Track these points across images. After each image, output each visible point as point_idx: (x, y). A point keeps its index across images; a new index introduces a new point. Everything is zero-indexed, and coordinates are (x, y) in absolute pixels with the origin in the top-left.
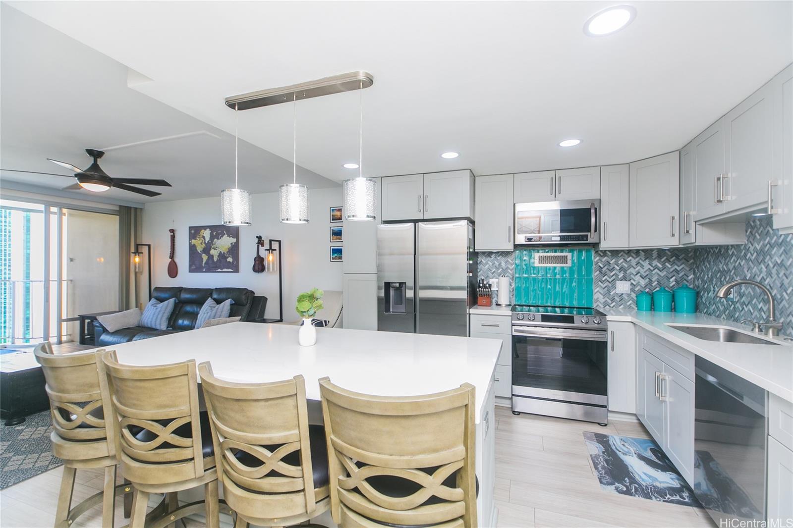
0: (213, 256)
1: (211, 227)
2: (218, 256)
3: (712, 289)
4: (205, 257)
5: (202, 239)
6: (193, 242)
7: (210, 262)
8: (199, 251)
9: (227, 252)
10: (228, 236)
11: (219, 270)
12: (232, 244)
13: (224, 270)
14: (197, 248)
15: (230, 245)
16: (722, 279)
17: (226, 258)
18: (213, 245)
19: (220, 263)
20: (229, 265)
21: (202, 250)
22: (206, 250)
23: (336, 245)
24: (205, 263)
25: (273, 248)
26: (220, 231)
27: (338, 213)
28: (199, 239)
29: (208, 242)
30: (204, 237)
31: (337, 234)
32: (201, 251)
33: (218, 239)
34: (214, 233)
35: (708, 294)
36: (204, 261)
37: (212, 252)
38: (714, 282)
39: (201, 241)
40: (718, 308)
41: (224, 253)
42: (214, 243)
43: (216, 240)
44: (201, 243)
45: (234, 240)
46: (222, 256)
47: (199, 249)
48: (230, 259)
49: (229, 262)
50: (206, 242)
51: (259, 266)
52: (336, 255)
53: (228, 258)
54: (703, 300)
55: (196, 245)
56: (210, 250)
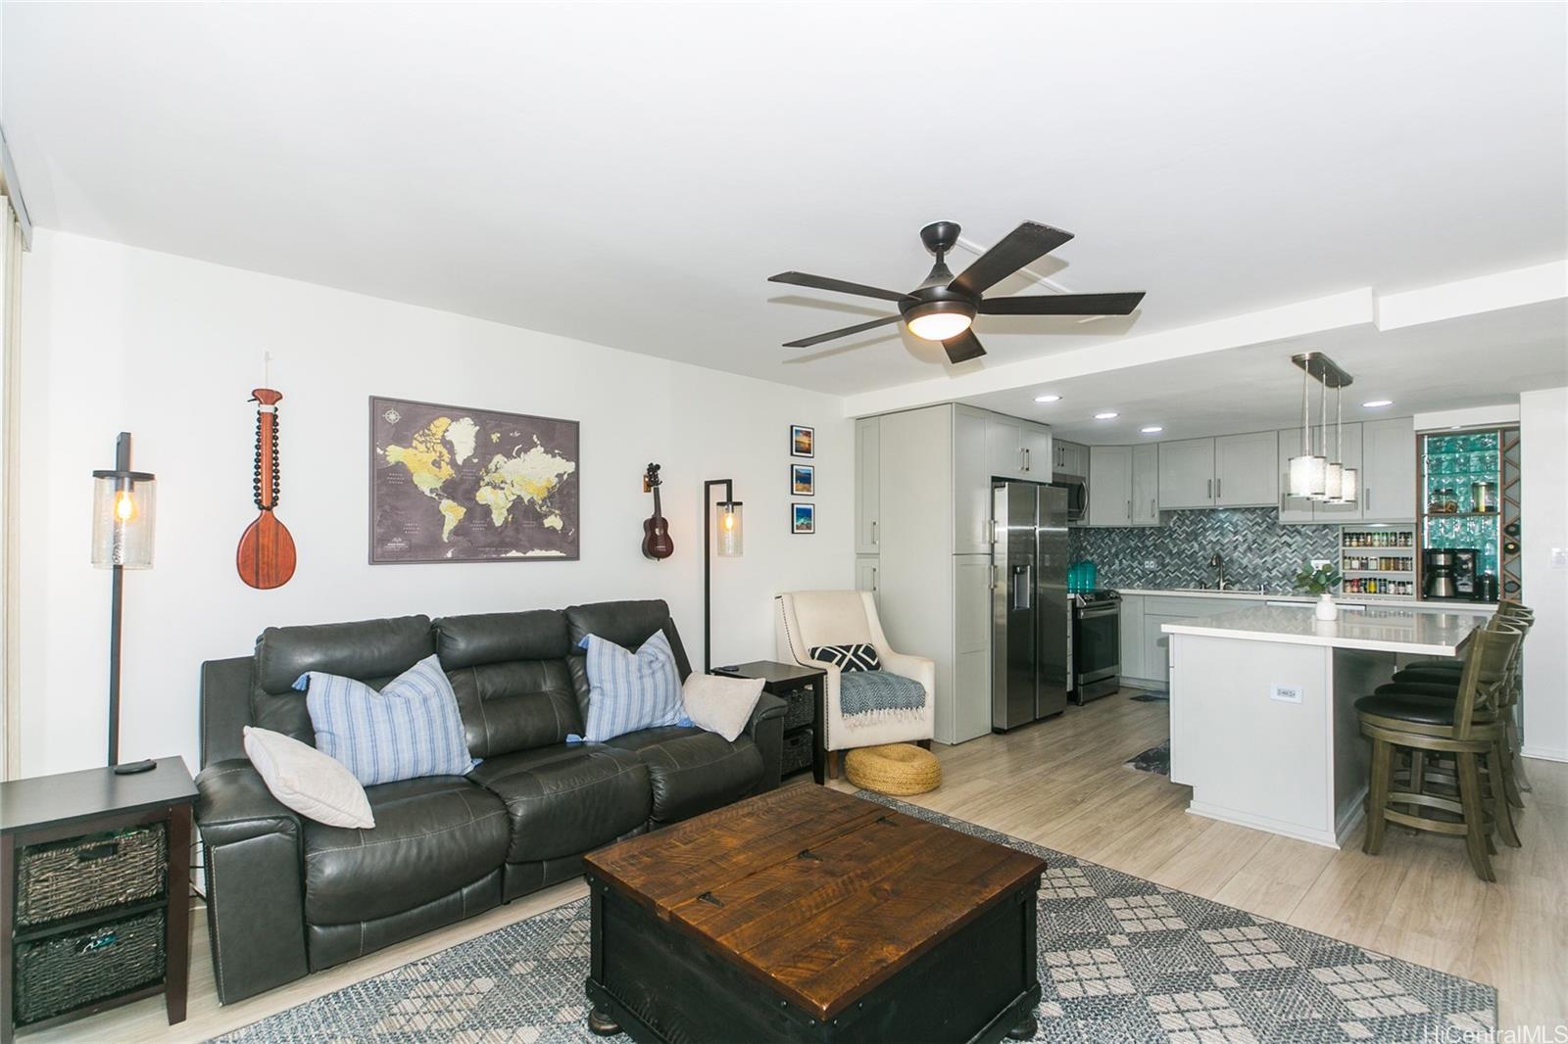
0: (487, 510)
1: (479, 416)
2: (509, 511)
3: (1117, 562)
4: (452, 513)
5: (440, 448)
6: (395, 454)
7: (477, 527)
8: (428, 493)
9: (544, 500)
10: (546, 452)
11: (513, 554)
12: (560, 476)
13: (530, 554)
14: (416, 480)
15: (555, 480)
16: (1135, 554)
17: (540, 517)
18: (487, 473)
19: (517, 531)
20: (550, 538)
21: (438, 485)
22: (462, 486)
23: (802, 501)
24: (457, 531)
25: (734, 500)
26: (517, 434)
27: (805, 440)
28: (422, 447)
29: (467, 461)
30: (449, 445)
31: (804, 479)
32: (432, 491)
33: (509, 456)
34: (495, 437)
35: (1110, 567)
36: (450, 524)
37: (484, 495)
38: (1121, 557)
39: (434, 456)
40: (1128, 578)
41: (532, 502)
42: (492, 466)
43: (499, 458)
44: (436, 464)
45: (570, 467)
46: (523, 511)
47: (427, 481)
48: (554, 522)
49: (553, 530)
50: (460, 462)
51: (657, 542)
52: (802, 520)
53: (546, 516)
54: (1103, 572)
55: (410, 466)
56: (476, 486)
